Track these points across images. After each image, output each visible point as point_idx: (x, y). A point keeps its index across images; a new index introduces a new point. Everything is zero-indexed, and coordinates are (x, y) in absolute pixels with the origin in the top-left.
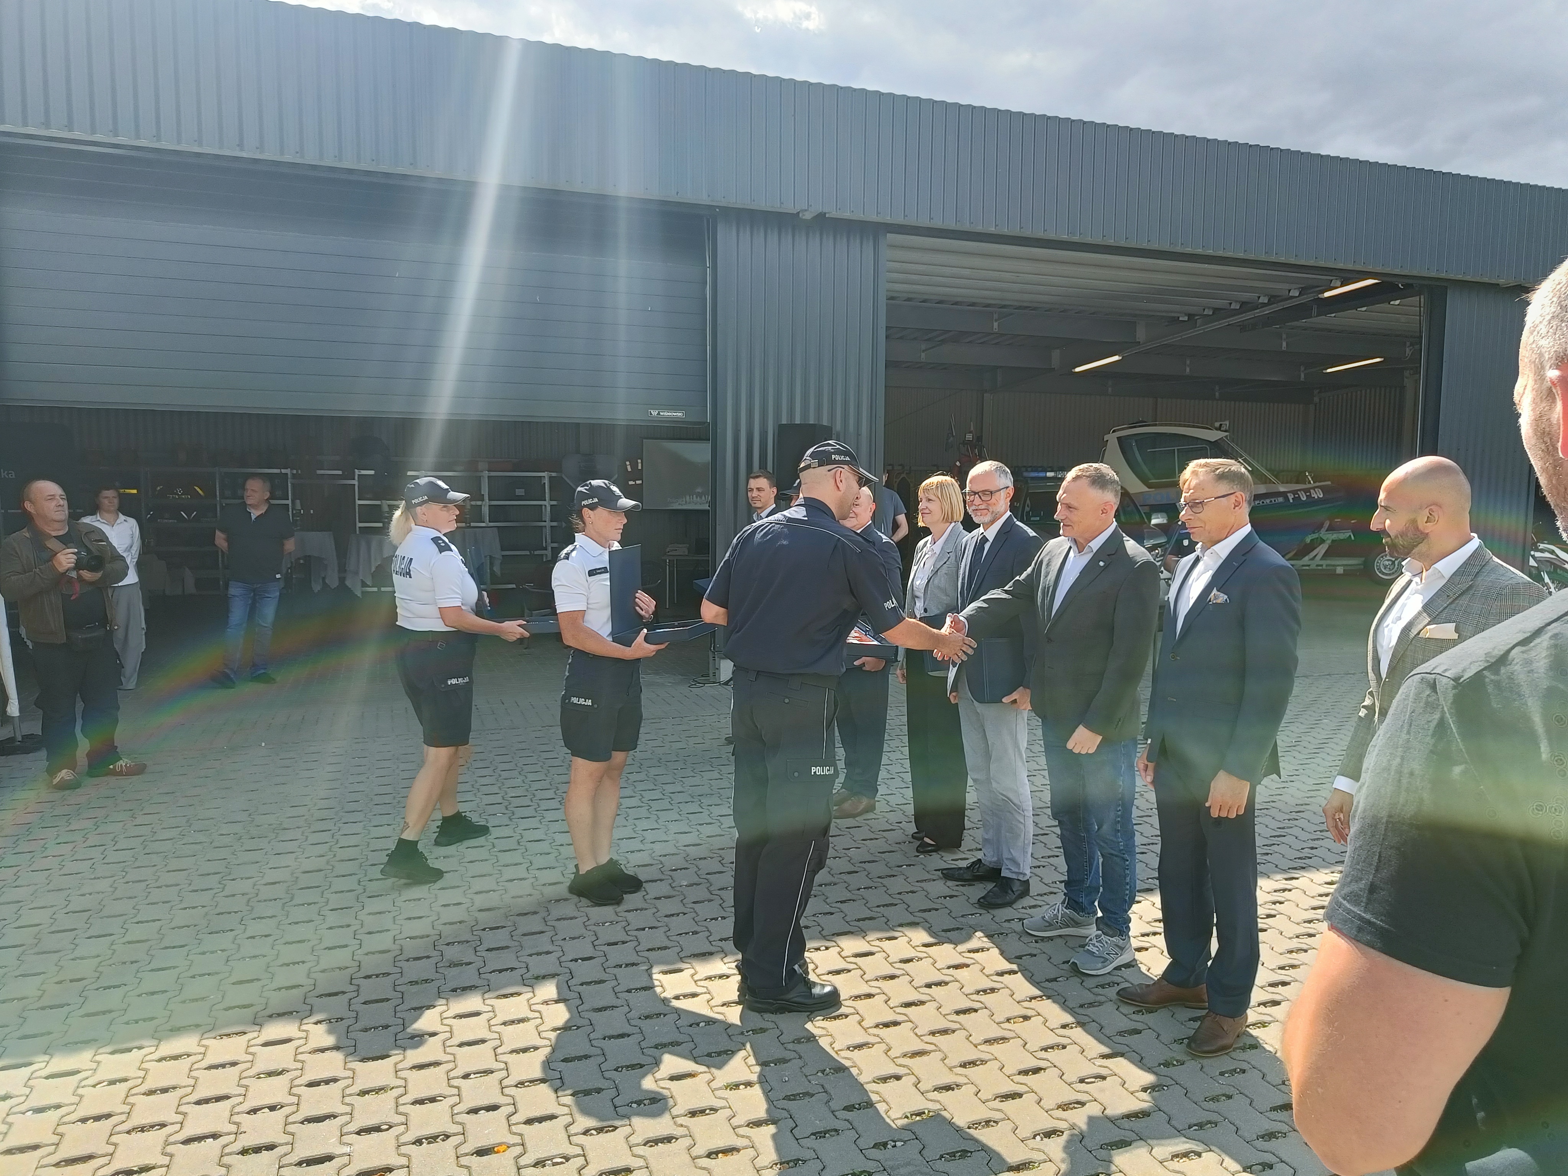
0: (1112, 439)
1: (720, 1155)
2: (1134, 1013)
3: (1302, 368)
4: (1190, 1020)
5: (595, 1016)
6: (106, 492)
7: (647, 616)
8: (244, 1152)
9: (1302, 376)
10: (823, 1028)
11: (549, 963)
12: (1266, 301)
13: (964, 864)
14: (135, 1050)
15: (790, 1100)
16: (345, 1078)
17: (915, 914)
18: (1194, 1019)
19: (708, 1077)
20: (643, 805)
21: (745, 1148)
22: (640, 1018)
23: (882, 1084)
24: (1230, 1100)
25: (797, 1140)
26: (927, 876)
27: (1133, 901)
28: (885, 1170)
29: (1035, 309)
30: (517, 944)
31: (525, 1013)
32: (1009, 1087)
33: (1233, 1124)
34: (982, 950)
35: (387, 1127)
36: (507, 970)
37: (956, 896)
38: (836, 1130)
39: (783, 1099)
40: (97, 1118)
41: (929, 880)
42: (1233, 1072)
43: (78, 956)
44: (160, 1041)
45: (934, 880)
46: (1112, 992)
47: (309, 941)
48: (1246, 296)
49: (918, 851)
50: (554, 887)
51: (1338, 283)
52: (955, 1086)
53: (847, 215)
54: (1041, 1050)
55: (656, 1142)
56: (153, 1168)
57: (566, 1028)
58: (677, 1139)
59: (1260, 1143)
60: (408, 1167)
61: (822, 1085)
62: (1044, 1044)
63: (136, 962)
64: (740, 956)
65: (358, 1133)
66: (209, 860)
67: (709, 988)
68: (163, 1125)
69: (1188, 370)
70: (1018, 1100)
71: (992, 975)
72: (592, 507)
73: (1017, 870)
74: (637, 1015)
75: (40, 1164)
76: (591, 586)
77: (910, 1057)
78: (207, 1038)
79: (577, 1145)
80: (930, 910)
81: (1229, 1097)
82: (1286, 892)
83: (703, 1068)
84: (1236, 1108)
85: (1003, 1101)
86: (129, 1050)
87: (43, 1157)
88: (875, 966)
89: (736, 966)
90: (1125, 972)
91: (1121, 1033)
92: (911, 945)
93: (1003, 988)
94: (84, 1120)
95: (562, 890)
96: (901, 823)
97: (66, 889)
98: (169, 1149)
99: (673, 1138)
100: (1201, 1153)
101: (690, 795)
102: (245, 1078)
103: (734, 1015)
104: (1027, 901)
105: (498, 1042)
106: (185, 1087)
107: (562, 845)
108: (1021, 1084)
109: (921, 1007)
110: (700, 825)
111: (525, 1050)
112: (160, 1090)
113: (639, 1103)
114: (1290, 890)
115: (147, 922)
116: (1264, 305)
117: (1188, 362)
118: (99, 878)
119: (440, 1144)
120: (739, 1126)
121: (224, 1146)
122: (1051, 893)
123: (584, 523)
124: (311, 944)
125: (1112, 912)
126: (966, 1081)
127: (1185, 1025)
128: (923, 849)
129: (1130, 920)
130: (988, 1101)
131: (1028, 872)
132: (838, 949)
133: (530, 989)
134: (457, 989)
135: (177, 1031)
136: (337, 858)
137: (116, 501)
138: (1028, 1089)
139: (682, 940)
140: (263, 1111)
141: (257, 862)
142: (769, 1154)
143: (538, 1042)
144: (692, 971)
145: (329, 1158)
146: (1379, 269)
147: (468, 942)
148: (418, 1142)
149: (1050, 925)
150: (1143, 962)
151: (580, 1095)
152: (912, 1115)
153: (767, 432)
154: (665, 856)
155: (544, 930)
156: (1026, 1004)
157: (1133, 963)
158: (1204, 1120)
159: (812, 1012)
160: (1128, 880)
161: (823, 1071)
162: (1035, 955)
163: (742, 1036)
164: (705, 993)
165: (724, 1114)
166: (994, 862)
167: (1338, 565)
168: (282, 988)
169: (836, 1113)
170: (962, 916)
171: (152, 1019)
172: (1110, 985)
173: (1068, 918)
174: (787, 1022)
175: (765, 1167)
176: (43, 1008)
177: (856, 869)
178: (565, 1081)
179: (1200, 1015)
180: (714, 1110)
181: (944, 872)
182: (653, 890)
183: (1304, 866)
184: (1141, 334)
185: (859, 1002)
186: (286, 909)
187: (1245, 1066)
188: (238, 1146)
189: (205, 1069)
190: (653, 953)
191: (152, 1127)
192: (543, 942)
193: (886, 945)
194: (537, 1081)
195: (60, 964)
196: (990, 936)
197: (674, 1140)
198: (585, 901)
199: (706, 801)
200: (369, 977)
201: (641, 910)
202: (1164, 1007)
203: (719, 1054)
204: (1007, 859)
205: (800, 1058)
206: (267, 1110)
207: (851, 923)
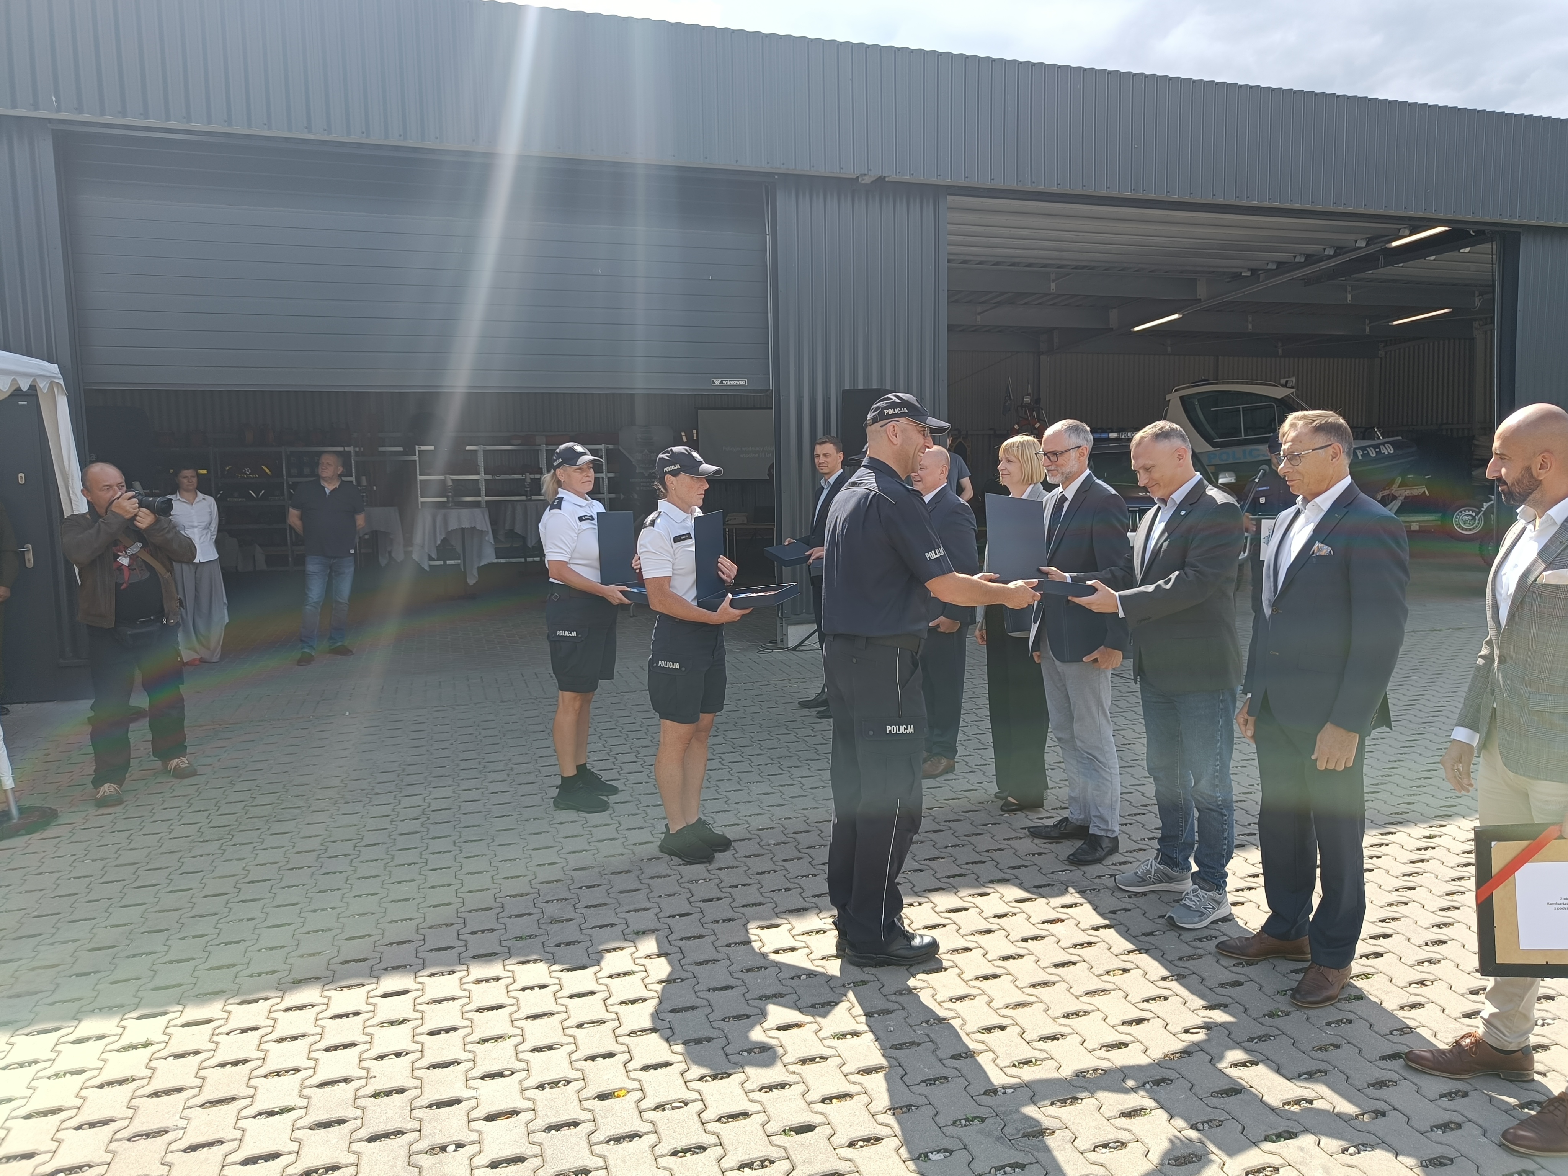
0: (1174, 398)
1: (834, 1101)
2: (1234, 965)
3: (1367, 321)
4: (1292, 972)
5: (698, 970)
6: (186, 471)
7: (729, 580)
8: (376, 1095)
9: (1368, 329)
10: (923, 981)
11: (647, 919)
12: (1332, 253)
13: (1051, 822)
14: (261, 1001)
15: (897, 1049)
16: (464, 1027)
17: (1005, 871)
18: (1296, 972)
19: (815, 1027)
20: (723, 767)
21: (859, 1094)
22: (742, 971)
23: (986, 1034)
24: (1338, 1050)
25: (908, 1086)
26: (1014, 834)
27: (1229, 857)
28: (997, 1115)
29: (1093, 268)
30: (614, 901)
31: (629, 966)
32: (1113, 1037)
33: (1343, 1073)
34: (1076, 905)
35: (510, 1073)
36: (607, 926)
37: (1045, 853)
38: (945, 1078)
39: (890, 1048)
40: (235, 1063)
41: (1016, 838)
42: (1339, 1022)
43: (197, 914)
44: (284, 992)
45: (1021, 838)
46: (1211, 945)
47: (414, 899)
48: (1311, 248)
49: (1002, 810)
50: (644, 846)
51: (1407, 232)
52: (1060, 1036)
53: (907, 178)
54: (1143, 1002)
55: (771, 1088)
56: (293, 1109)
57: (668, 981)
58: (790, 1085)
59: (1371, 1091)
60: (534, 1110)
61: (928, 1035)
62: (1147, 995)
63: (252, 919)
64: (835, 912)
65: (483, 1078)
66: (308, 824)
67: (808, 942)
68: (297, 1070)
69: (1250, 326)
70: (1123, 1050)
71: (1088, 929)
72: (675, 473)
73: (1106, 828)
74: (739, 968)
75: (186, 1105)
76: (676, 552)
77: (1012, 1008)
78: (328, 990)
79: (694, 1090)
80: (1019, 867)
81: (1337, 1047)
82: (1383, 847)
83: (808, 1019)
84: (1344, 1057)
85: (1109, 1051)
86: (257, 1001)
87: (188, 1099)
88: (970, 921)
89: (833, 922)
90: (1223, 926)
91: (1223, 985)
92: (1004, 901)
93: (1100, 942)
94: (222, 1065)
95: (653, 849)
96: (982, 783)
97: (177, 851)
98: (306, 1092)
99: (786, 1084)
100: (1312, 1101)
101: (769, 757)
102: (369, 1027)
103: (834, 968)
104: (1116, 858)
105: (606, 994)
106: (313, 1035)
107: (648, 806)
108: (1126, 1034)
109: (1019, 960)
110: (781, 786)
111: (633, 1002)
112: (290, 1038)
113: (749, 1051)
114: (1387, 845)
115: (258, 881)
116: (1330, 257)
117: (1250, 319)
118: (207, 841)
119: (561, 1089)
120: (851, 1074)
121: (357, 1090)
122: (1141, 850)
123: (666, 489)
124: (416, 902)
125: (1209, 867)
126: (1071, 1031)
127: (1287, 978)
128: (1007, 808)
129: (1226, 875)
130: (1094, 1050)
131: (1117, 828)
132: (932, 905)
133: (631, 944)
134: (561, 944)
135: (299, 983)
136: (431, 821)
137: (195, 480)
138: (1133, 1039)
139: (776, 896)
140: (389, 1057)
141: (355, 825)
142: (882, 1100)
143: (646, 994)
144: (789, 926)
145: (458, 1101)
146: (1450, 216)
147: (566, 900)
148: (541, 1087)
149: (1144, 880)
150: (1239, 916)
151: (691, 1044)
152: (1019, 1063)
153: (830, 398)
154: (750, 816)
155: (639, 888)
156: (1124, 957)
157: (1230, 917)
158: (1313, 1069)
159: (911, 966)
160: (1226, 835)
161: (927, 1022)
162: (1130, 910)
163: (843, 988)
164: (804, 947)
165: (834, 1062)
166: (1081, 820)
167: (1413, 522)
168: (394, 943)
169: (944, 1062)
170: (1053, 873)
171: (274, 972)
172: (1209, 938)
173: (1161, 874)
174: (888, 976)
175: (879, 1112)
176: (171, 962)
177: (941, 828)
178: (675, 1030)
179: (1301, 967)
180: (824, 1058)
181: (1031, 830)
182: (742, 849)
183: (1402, 820)
184: (1202, 291)
185: (957, 955)
186: (388, 869)
187: (1351, 1016)
188: (370, 1090)
189: (330, 1018)
190: (749, 909)
191: (287, 1071)
192: (640, 899)
193: (979, 900)
194: (647, 1030)
195: (181, 921)
196: (1082, 892)
197: (788, 1086)
198: (676, 860)
199: (786, 763)
200: (475, 933)
201: (732, 867)
202: (1264, 959)
203: (823, 1005)
204: (1094, 816)
205: (904, 1009)
206: (393, 1056)
207: (941, 880)
